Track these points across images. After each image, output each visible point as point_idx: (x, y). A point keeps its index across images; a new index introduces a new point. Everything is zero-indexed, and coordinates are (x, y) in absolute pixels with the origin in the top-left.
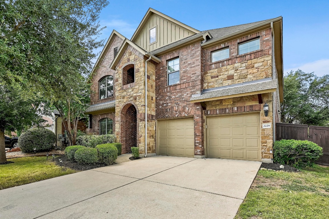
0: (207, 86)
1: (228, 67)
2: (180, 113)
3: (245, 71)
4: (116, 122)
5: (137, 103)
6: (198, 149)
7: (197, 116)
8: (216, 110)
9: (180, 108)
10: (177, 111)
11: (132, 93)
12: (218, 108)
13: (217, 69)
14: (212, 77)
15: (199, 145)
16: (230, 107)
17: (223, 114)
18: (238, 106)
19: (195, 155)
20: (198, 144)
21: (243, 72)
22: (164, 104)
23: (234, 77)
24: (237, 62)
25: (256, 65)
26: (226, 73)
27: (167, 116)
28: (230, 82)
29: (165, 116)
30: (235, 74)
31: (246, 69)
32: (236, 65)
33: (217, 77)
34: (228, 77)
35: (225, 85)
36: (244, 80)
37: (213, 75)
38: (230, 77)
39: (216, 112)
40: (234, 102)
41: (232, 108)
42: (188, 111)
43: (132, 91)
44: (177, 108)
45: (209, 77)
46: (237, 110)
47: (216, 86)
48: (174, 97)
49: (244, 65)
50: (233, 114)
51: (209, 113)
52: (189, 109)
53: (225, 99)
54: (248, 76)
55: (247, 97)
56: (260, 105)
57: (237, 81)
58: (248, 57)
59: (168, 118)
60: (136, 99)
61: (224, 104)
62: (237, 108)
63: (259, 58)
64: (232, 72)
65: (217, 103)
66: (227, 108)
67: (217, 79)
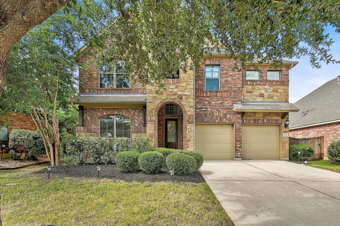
0: (243, 98)
1: (260, 87)
2: (221, 119)
3: (272, 93)
4: (149, 122)
5: (183, 103)
6: (239, 152)
7: (238, 124)
8: (251, 120)
9: (221, 114)
10: (218, 117)
11: (176, 90)
12: (252, 118)
13: (251, 86)
14: (247, 92)
15: (240, 149)
16: (262, 119)
17: (256, 123)
18: (267, 118)
19: (236, 157)
20: (238, 148)
21: (271, 94)
22: (203, 108)
23: (265, 96)
24: (267, 84)
25: (279, 91)
26: (259, 91)
27: (206, 120)
28: (261, 99)
29: (203, 120)
30: (265, 94)
31: (273, 92)
32: (266, 87)
33: (252, 93)
34: (260, 94)
35: (257, 101)
36: (271, 100)
37: (248, 90)
38: (262, 95)
39: (251, 122)
40: (264, 115)
41: (263, 120)
42: (230, 118)
43: (176, 88)
44: (218, 114)
45: (245, 92)
46: (267, 122)
47: (251, 100)
48: (214, 103)
49: (272, 88)
50: (263, 125)
51: (245, 122)
52: (230, 116)
53: (257, 113)
54: (274, 97)
55: (273, 113)
56: (282, 120)
57: (267, 99)
58: (274, 83)
59: (208, 122)
60: (181, 98)
61: (257, 116)
62: (267, 120)
63: (281, 86)
64: (263, 91)
65: (252, 114)
66: (259, 120)
67: (251, 94)
